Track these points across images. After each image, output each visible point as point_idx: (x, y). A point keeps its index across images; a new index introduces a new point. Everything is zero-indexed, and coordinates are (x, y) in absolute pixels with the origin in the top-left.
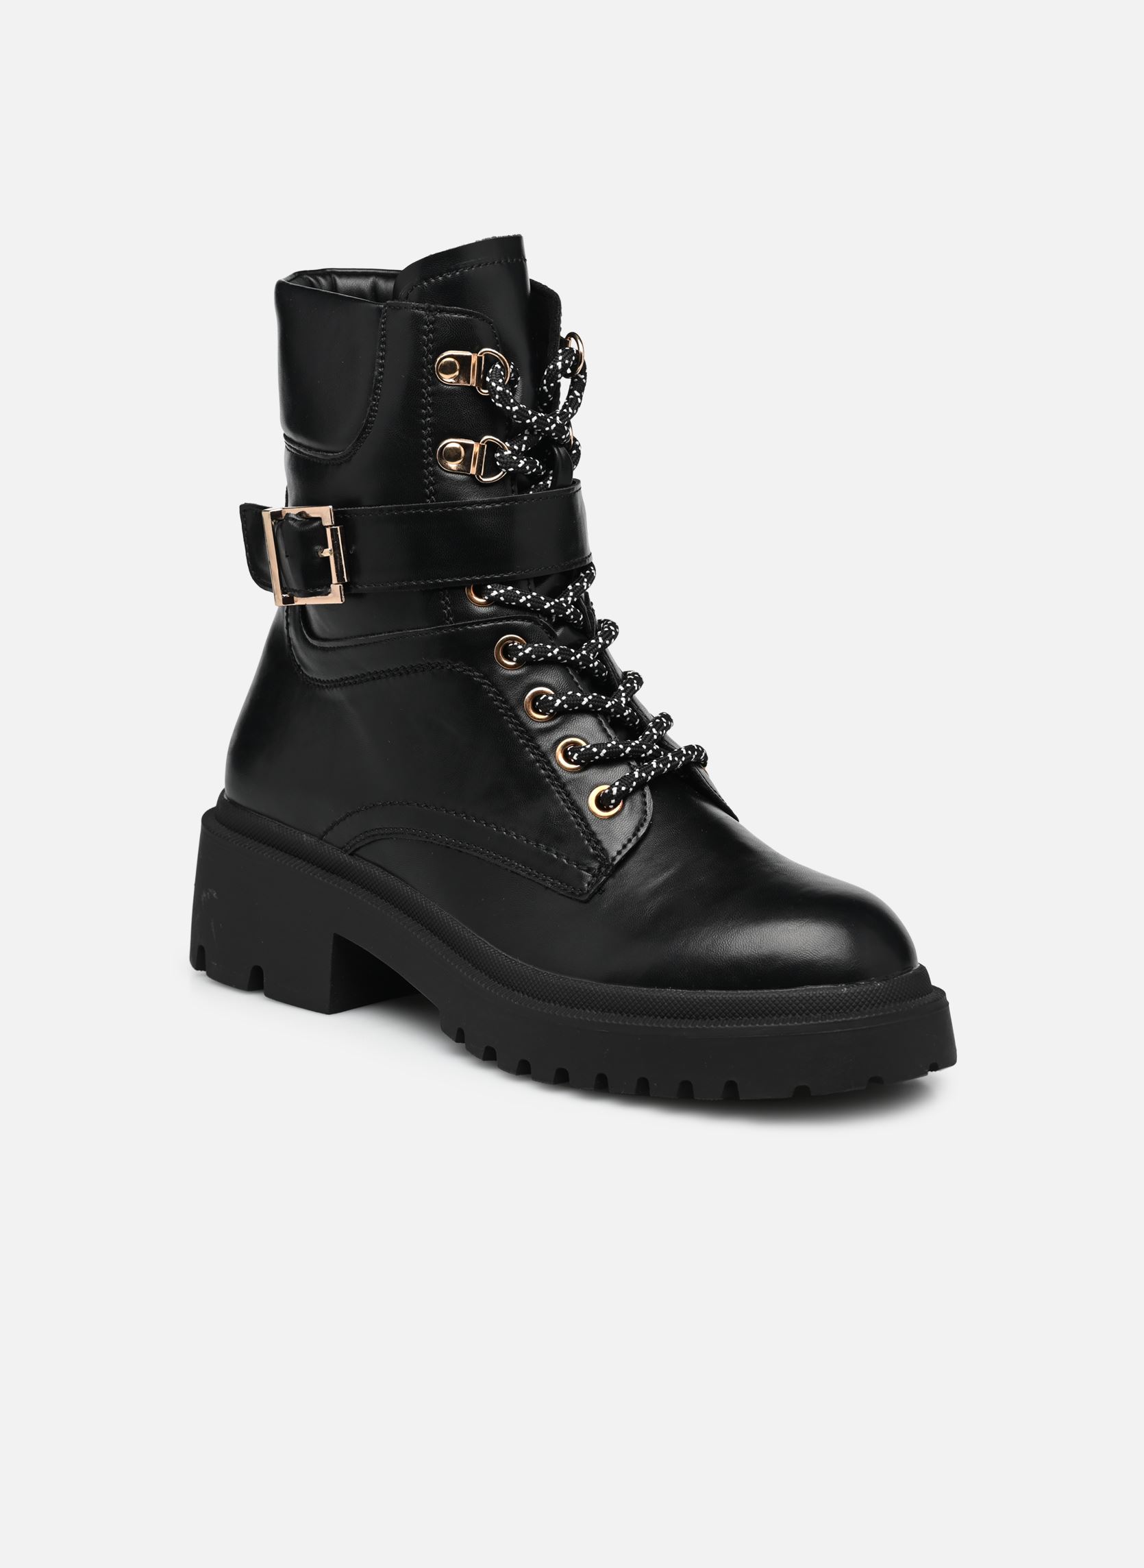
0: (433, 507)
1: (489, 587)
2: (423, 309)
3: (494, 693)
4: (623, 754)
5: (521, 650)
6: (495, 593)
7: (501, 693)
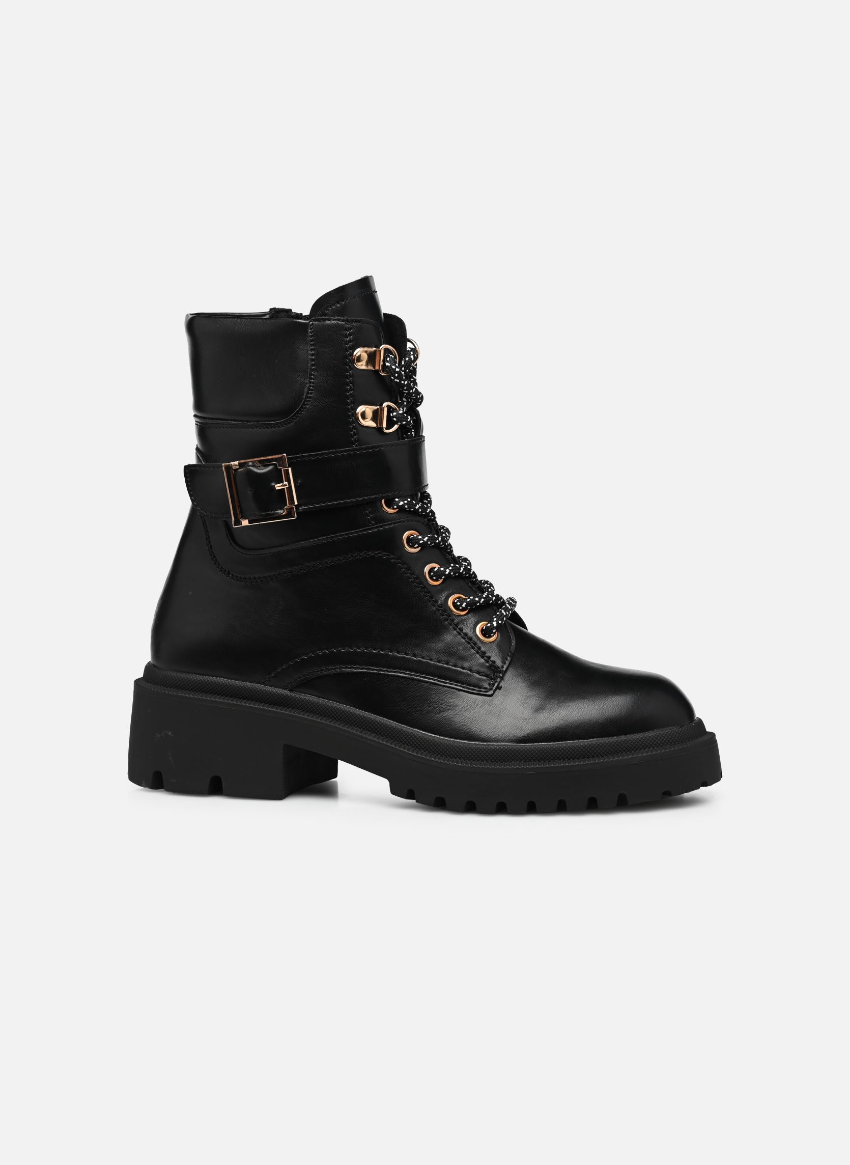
0: (358, 450)
1: (397, 500)
2: (343, 321)
3: (406, 568)
4: (491, 601)
5: (421, 540)
6: (401, 503)
7: (408, 568)
